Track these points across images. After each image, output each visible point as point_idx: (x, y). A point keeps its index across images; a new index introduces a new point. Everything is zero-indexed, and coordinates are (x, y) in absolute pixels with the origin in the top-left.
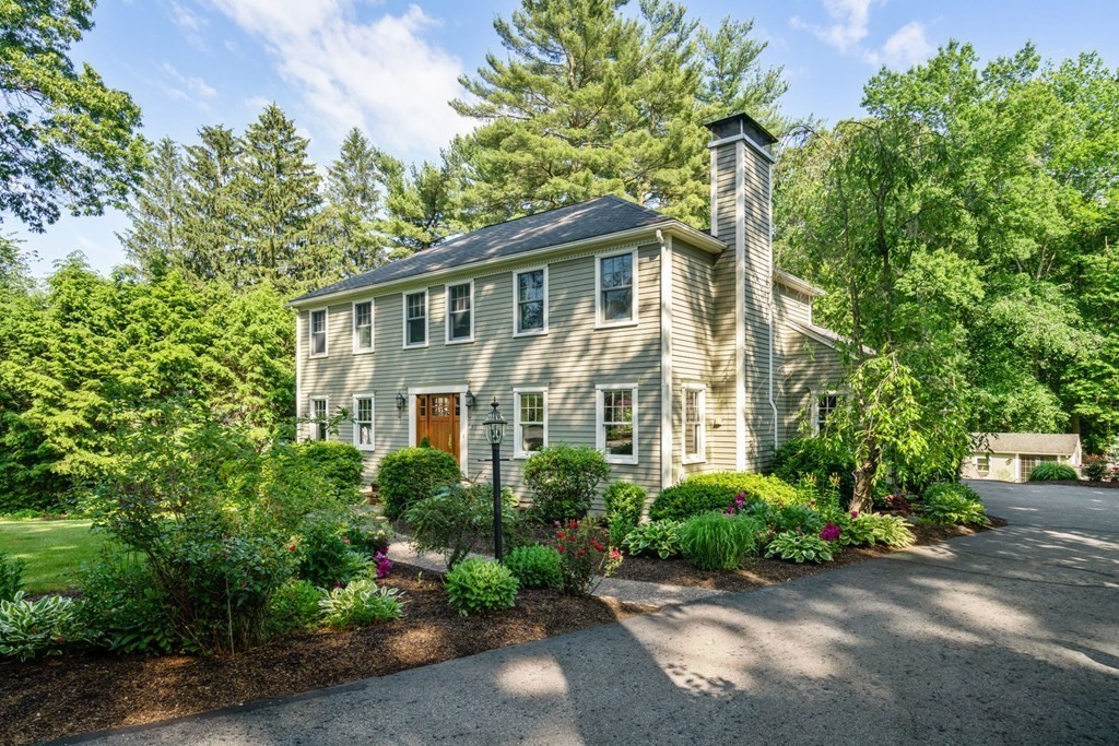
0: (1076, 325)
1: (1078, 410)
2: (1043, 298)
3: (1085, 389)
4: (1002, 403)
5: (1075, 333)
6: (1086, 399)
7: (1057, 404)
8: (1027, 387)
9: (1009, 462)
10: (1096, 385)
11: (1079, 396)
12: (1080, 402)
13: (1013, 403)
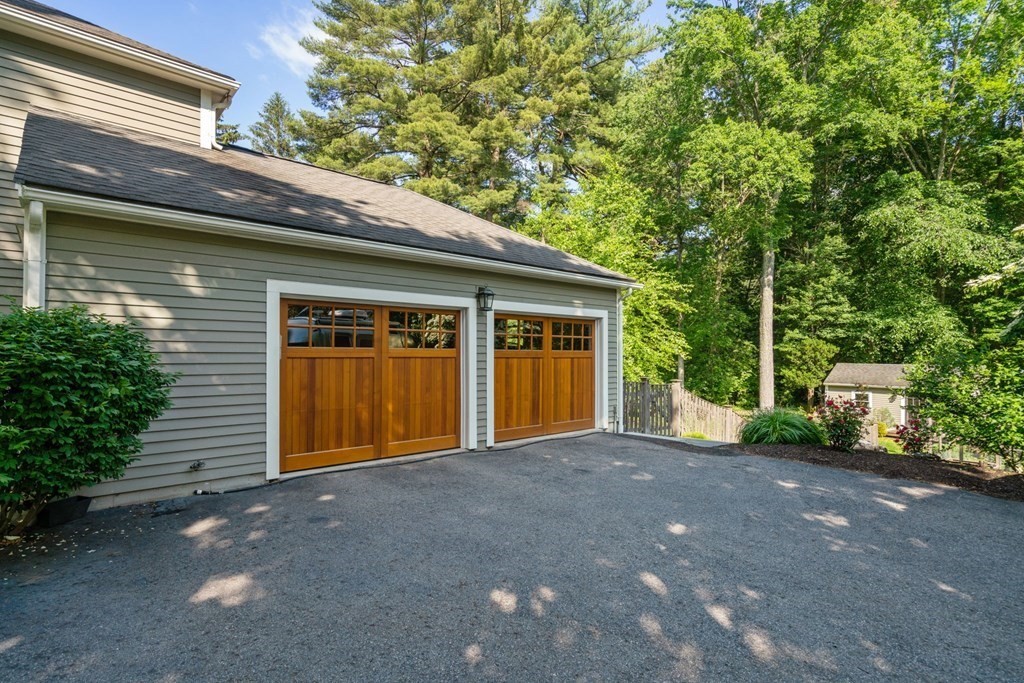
0: (979, 229)
1: (985, 335)
2: (940, 201)
3: (996, 309)
4: (889, 329)
5: (979, 238)
6: (998, 322)
7: (960, 328)
8: (925, 310)
9: (892, 400)
10: (1011, 304)
11: (988, 319)
12: (990, 326)
13: (902, 328)
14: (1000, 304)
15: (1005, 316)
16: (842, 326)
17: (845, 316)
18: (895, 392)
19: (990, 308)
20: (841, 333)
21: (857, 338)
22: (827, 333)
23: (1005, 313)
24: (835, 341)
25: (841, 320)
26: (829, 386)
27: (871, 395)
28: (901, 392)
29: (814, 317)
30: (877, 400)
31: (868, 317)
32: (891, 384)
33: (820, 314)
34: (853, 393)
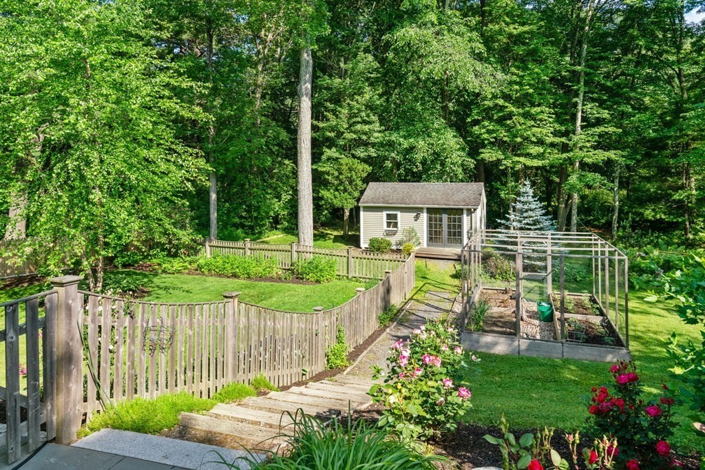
14: (491, 128)
15: (495, 138)
16: (373, 145)
17: (375, 135)
18: (419, 209)
19: (485, 130)
20: (372, 152)
21: (386, 158)
22: (360, 152)
24: (368, 160)
25: (372, 140)
26: (364, 207)
27: (399, 214)
28: (425, 211)
29: (349, 136)
30: (404, 219)
31: (394, 137)
32: (415, 203)
33: (355, 132)
34: (384, 214)
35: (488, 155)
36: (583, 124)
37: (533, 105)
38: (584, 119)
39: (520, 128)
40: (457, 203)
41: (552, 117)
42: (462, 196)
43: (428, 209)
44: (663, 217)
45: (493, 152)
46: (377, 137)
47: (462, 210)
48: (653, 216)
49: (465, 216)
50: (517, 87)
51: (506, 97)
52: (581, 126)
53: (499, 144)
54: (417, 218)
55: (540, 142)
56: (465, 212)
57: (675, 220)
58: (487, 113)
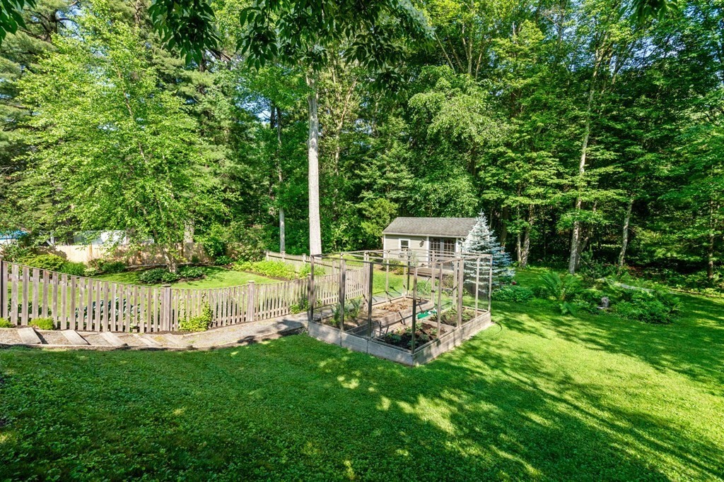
14: (494, 171)
15: (497, 180)
16: (401, 189)
17: (404, 181)
18: (424, 238)
19: (489, 175)
20: (401, 194)
21: (410, 198)
22: (393, 195)
23: (497, 178)
24: (396, 200)
25: (401, 184)
26: (386, 235)
27: (409, 241)
28: (428, 239)
29: (381, 181)
30: (413, 244)
31: (419, 182)
32: (421, 233)
33: (385, 179)
34: (400, 240)
35: (490, 195)
36: (586, 165)
37: (536, 150)
38: (587, 161)
39: (518, 171)
40: (451, 234)
41: (555, 161)
42: (458, 228)
43: (430, 238)
44: (675, 255)
45: (495, 192)
46: (408, 182)
47: (455, 239)
48: (663, 255)
49: (457, 244)
50: (518, 135)
51: (508, 145)
52: (584, 167)
53: (499, 185)
54: (422, 244)
55: (541, 183)
56: (457, 241)
57: (686, 259)
58: (494, 160)
